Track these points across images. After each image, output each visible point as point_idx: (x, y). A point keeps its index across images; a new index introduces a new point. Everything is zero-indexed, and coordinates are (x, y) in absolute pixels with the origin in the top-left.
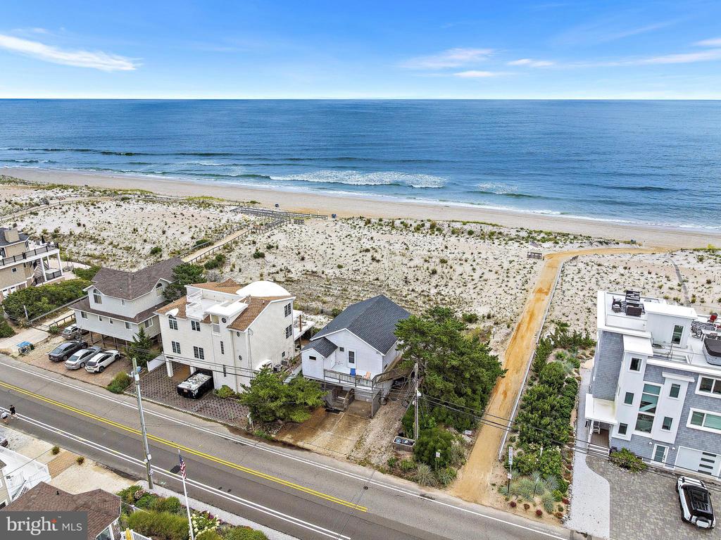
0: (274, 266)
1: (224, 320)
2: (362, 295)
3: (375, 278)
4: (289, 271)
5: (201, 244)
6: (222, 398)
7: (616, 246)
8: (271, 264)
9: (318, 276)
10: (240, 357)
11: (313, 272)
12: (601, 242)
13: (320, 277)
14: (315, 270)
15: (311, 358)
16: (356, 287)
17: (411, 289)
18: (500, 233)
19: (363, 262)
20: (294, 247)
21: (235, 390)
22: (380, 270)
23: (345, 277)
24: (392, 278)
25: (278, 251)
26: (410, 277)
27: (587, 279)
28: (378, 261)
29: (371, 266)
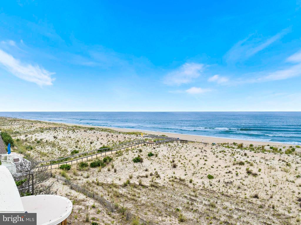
0: (146, 170)
3: (254, 193)
4: (158, 176)
8: (145, 169)
9: (185, 185)
11: (180, 180)
13: (187, 186)
14: (183, 177)
16: (227, 204)
19: (237, 175)
20: (170, 156)
22: (258, 186)
23: (214, 189)
24: (278, 197)
25: (156, 158)
28: (255, 175)
29: (247, 179)
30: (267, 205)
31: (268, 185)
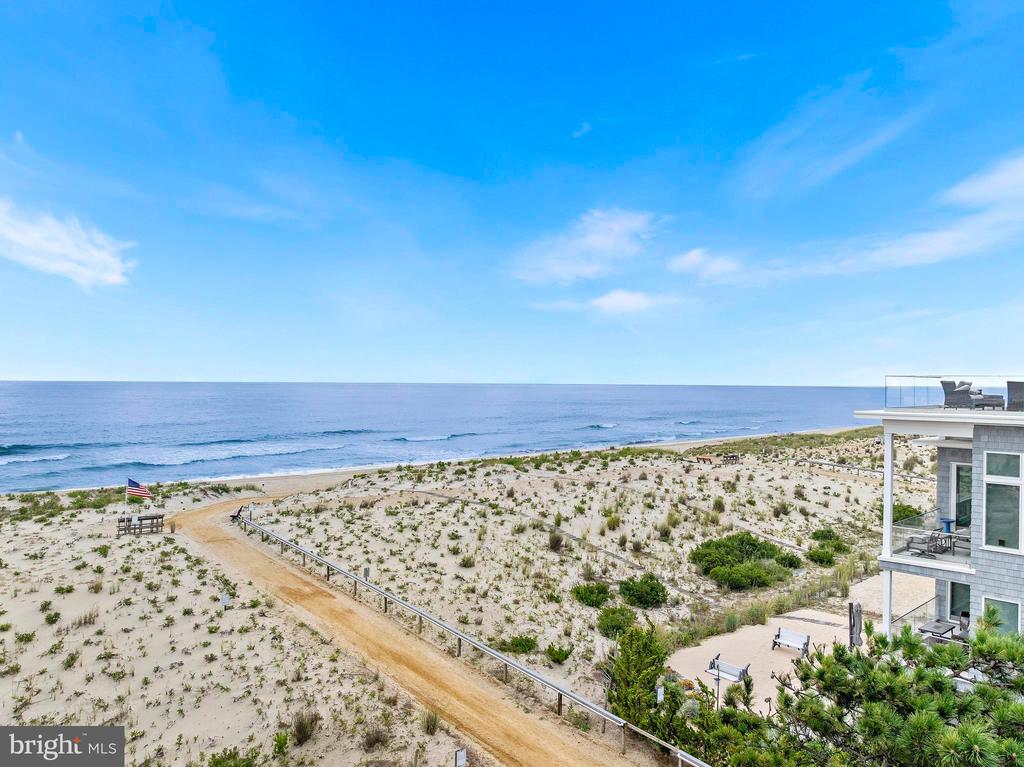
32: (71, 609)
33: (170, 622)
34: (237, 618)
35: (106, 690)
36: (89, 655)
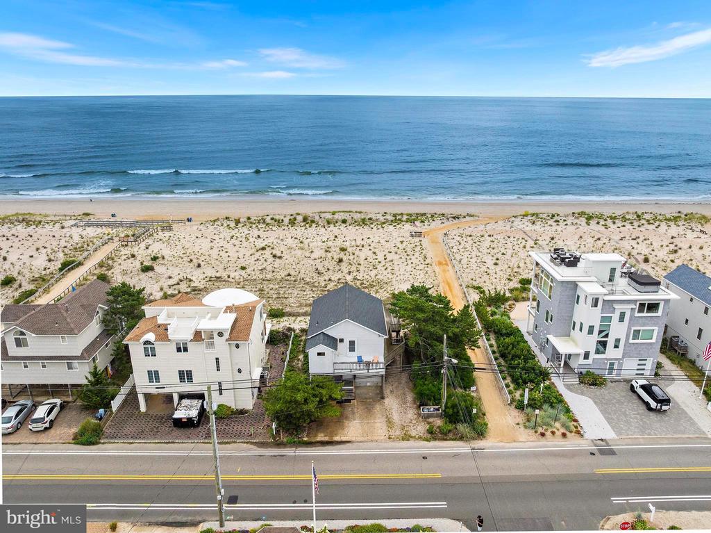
0: (170, 277)
1: (220, 334)
2: (282, 292)
3: (287, 273)
4: (190, 280)
5: (68, 266)
6: (224, 418)
7: (464, 220)
8: (166, 276)
9: (224, 281)
10: (240, 371)
11: (217, 278)
12: (454, 218)
13: (228, 281)
14: (218, 275)
15: (319, 354)
16: (271, 286)
17: (327, 279)
18: (370, 219)
19: (265, 260)
20: (182, 256)
21: (233, 407)
22: (287, 266)
23: (254, 277)
24: (303, 272)
25: (165, 261)
26: (320, 268)
27: (470, 248)
28: (280, 257)
29: (275, 263)
30: (299, 279)
31: (294, 264)
32: (390, 257)
33: (407, 264)
34: (421, 267)
35: (390, 276)
36: (390, 268)
